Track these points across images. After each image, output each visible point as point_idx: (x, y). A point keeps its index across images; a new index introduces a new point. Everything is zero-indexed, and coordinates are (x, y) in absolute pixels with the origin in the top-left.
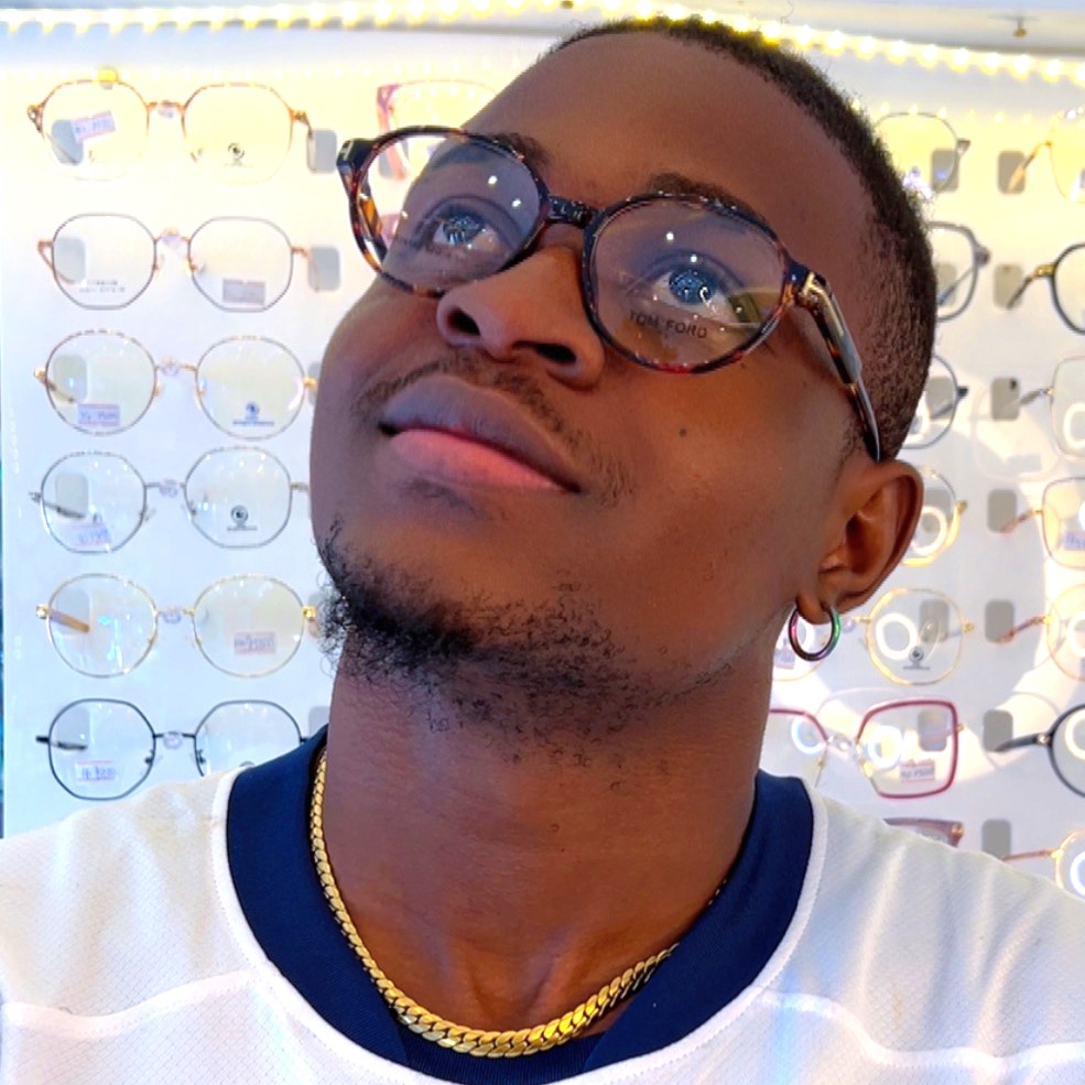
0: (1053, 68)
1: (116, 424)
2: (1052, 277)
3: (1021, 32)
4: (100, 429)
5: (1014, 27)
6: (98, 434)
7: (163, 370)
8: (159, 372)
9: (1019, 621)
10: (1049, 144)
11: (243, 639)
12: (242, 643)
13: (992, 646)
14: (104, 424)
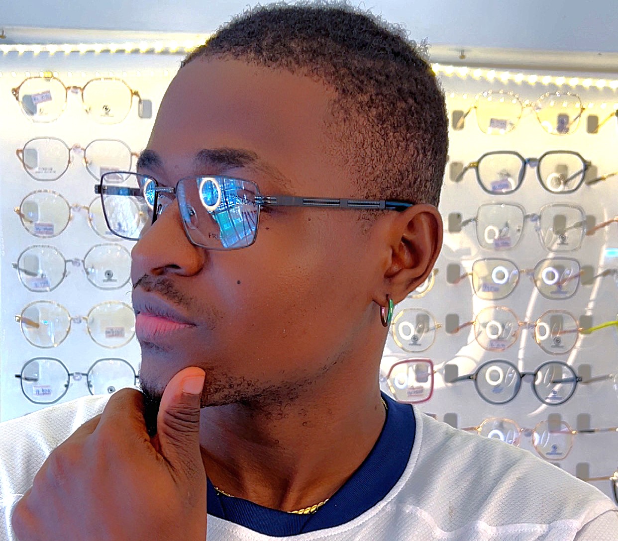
0: (478, 73)
1: (52, 233)
2: (477, 168)
3: (463, 57)
4: (45, 235)
5: (459, 54)
6: (44, 237)
7: (73, 209)
8: (71, 210)
9: (461, 324)
10: (475, 107)
11: (109, 330)
12: (109, 332)
13: (449, 335)
14: (47, 233)
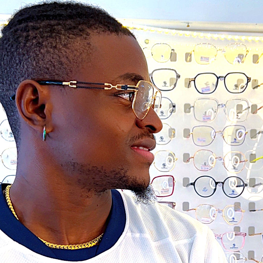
0: (195, 34)
2: (194, 81)
3: (188, 26)
5: (187, 25)
10: (194, 51)
11: (12, 161)
12: (12, 162)
